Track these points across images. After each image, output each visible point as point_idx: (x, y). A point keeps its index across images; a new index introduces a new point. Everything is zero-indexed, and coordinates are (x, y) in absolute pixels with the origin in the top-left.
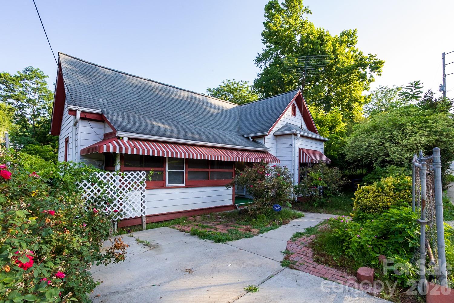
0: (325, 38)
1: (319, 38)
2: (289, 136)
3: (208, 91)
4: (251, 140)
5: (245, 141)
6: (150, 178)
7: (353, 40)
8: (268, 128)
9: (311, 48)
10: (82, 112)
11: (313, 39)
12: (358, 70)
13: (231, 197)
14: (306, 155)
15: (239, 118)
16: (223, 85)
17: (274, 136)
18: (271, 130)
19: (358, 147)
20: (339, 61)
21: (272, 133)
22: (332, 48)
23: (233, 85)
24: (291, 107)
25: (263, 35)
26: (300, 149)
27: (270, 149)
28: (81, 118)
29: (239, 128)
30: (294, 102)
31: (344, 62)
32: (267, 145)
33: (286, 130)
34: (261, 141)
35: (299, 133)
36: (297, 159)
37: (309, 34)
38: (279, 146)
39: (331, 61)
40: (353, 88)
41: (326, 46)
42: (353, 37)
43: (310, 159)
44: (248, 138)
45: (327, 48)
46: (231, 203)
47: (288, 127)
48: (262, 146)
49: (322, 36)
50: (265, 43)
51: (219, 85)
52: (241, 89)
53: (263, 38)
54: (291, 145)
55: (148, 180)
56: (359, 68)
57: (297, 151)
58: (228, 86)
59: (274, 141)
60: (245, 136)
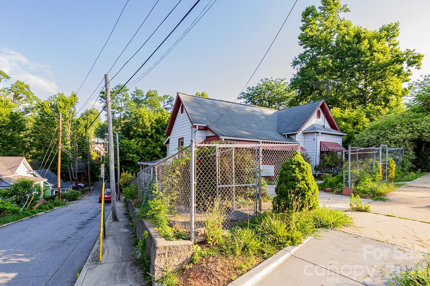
0: (363, 35)
1: (356, 36)
2: (313, 134)
3: (248, 90)
4: (287, 136)
5: (282, 138)
7: (394, 33)
8: (298, 129)
9: (346, 48)
10: (199, 126)
11: (348, 39)
12: (394, 66)
13: (273, 171)
14: (325, 146)
15: (278, 120)
16: (261, 83)
17: (302, 134)
18: (301, 130)
19: (363, 141)
20: (374, 58)
21: (301, 132)
22: (369, 45)
23: (270, 83)
24: (316, 112)
25: (299, 38)
26: (321, 142)
27: (300, 142)
28: (198, 129)
29: (278, 128)
31: (379, 60)
32: (297, 140)
34: (293, 137)
35: (320, 131)
36: (318, 148)
37: (345, 35)
38: (306, 140)
39: (366, 58)
40: (389, 83)
41: (362, 45)
42: (394, 30)
43: (328, 149)
44: (285, 135)
45: (363, 46)
46: (273, 174)
47: (313, 127)
48: (294, 140)
49: (359, 34)
50: (301, 45)
51: (258, 84)
52: (278, 86)
53: (300, 41)
54: (314, 140)
56: (395, 64)
57: (319, 143)
58: (266, 84)
59: (303, 137)
60: (283, 134)
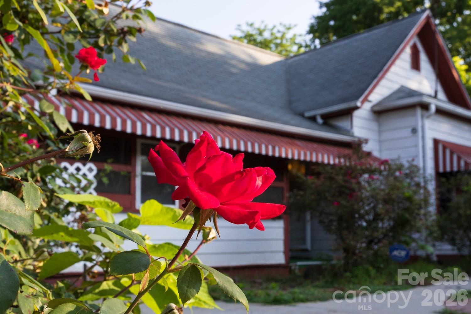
2: (410, 112)
4: (320, 121)
6: (105, 180)
13: (280, 246)
14: (452, 153)
17: (372, 114)
18: (366, 100)
23: (261, 33)
24: (408, 50)
26: (436, 142)
27: (366, 139)
29: (290, 102)
30: (416, 40)
33: (403, 98)
34: (343, 123)
36: (431, 163)
38: (386, 136)
44: (313, 118)
46: (280, 259)
48: (348, 132)
52: (278, 41)
54: (414, 131)
55: (100, 182)
57: (430, 145)
58: (251, 35)
59: (374, 126)
60: (307, 114)
